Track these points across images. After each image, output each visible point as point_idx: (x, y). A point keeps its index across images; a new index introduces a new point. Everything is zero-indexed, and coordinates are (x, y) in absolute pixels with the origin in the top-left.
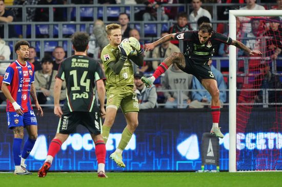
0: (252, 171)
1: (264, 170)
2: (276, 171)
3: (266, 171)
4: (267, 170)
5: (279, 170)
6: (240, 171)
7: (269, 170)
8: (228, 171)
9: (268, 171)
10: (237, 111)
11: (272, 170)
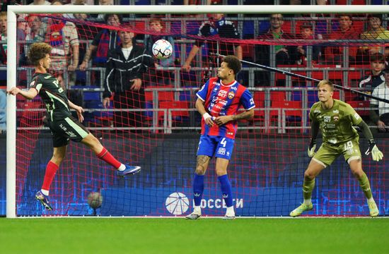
0: (37, 217)
1: (53, 215)
2: (69, 217)
3: (55, 217)
4: (57, 215)
5: (72, 215)
6: (21, 217)
7: (60, 215)
8: (5, 216)
9: (58, 217)
10: (17, 137)
11: (63, 215)
